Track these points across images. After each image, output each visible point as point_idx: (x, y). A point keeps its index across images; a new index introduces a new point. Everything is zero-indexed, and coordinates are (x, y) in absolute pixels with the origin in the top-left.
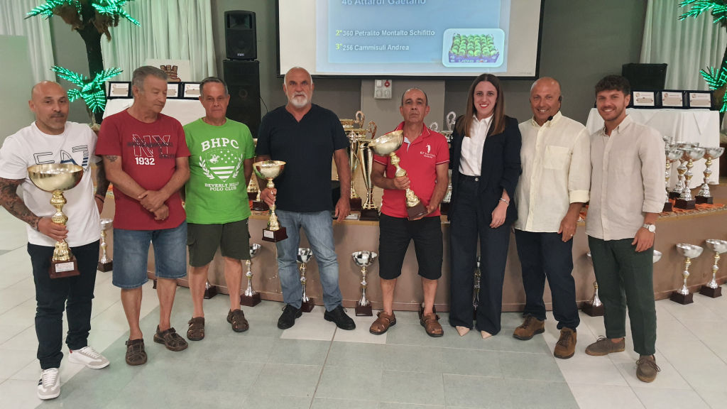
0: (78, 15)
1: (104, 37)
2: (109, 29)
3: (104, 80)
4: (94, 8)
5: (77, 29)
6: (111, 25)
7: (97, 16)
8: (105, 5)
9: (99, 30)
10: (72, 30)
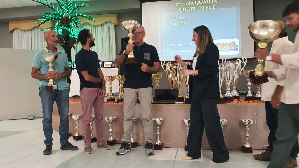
0: (63, 40)
1: (72, 48)
2: (75, 45)
3: (71, 65)
4: (69, 36)
5: (62, 46)
6: (76, 44)
7: (70, 40)
8: (74, 35)
9: (71, 46)
10: (60, 46)
